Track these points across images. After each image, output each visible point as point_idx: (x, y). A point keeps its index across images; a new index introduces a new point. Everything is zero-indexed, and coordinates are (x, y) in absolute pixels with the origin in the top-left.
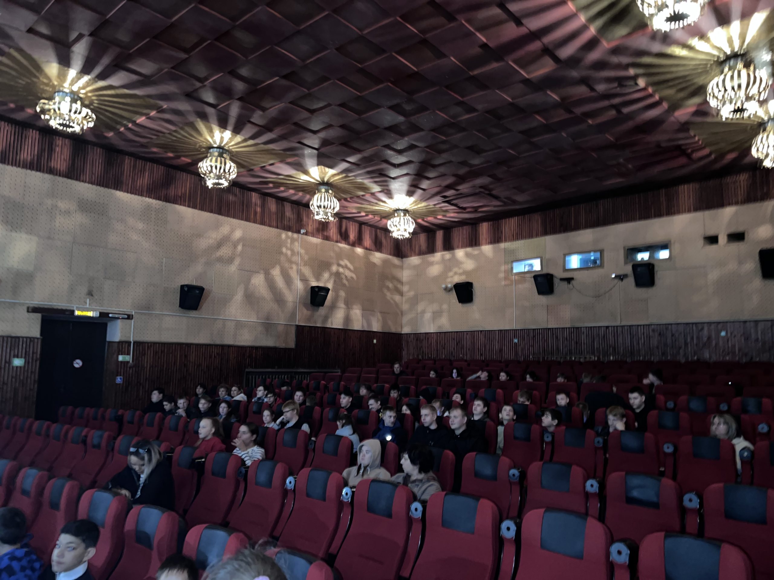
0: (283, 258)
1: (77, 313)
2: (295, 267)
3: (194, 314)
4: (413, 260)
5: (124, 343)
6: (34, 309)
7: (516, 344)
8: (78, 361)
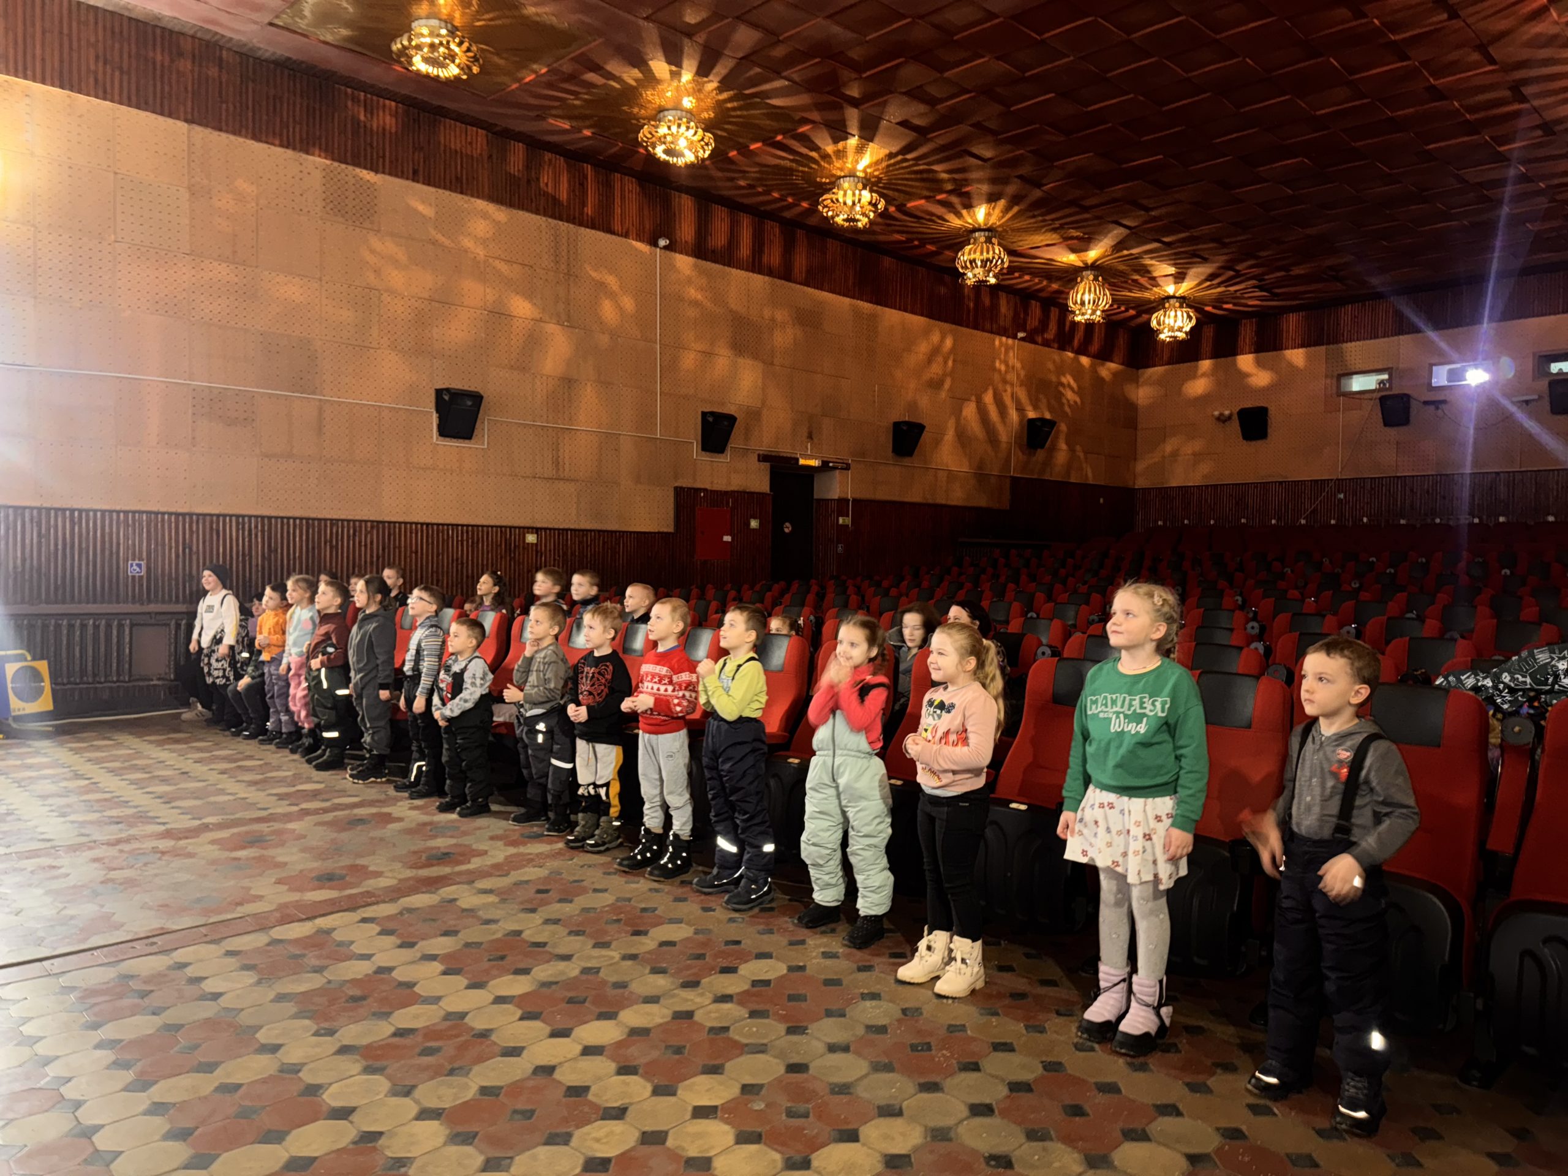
0: (996, 377)
1: (802, 462)
2: (1009, 389)
3: (907, 461)
4: (1158, 371)
5: (842, 502)
6: (764, 458)
7: (1340, 500)
8: (787, 524)
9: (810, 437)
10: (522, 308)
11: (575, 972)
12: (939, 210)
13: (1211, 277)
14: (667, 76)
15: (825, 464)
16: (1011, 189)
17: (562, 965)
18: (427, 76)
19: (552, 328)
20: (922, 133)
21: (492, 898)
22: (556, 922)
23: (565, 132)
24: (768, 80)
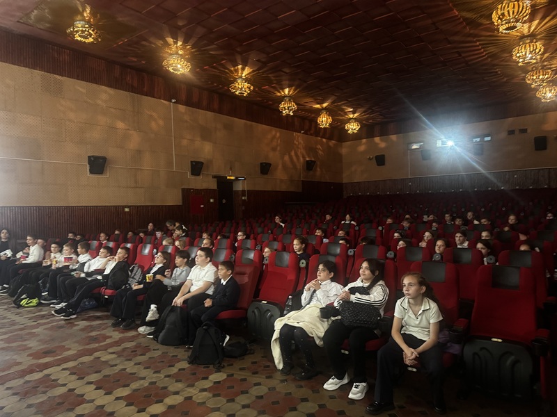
0: (295, 146)
1: (228, 178)
2: (300, 151)
3: (266, 176)
4: (348, 143)
5: (243, 191)
6: (214, 177)
7: (410, 185)
8: (224, 200)
9: (231, 169)
10: (120, 125)
11: (147, 384)
12: (272, 90)
13: (364, 112)
14: (172, 43)
15: (237, 179)
16: (296, 83)
17: (142, 382)
18: (81, 41)
19: (132, 132)
20: (264, 64)
21: (114, 356)
22: (139, 364)
23: (135, 62)
24: (209, 46)
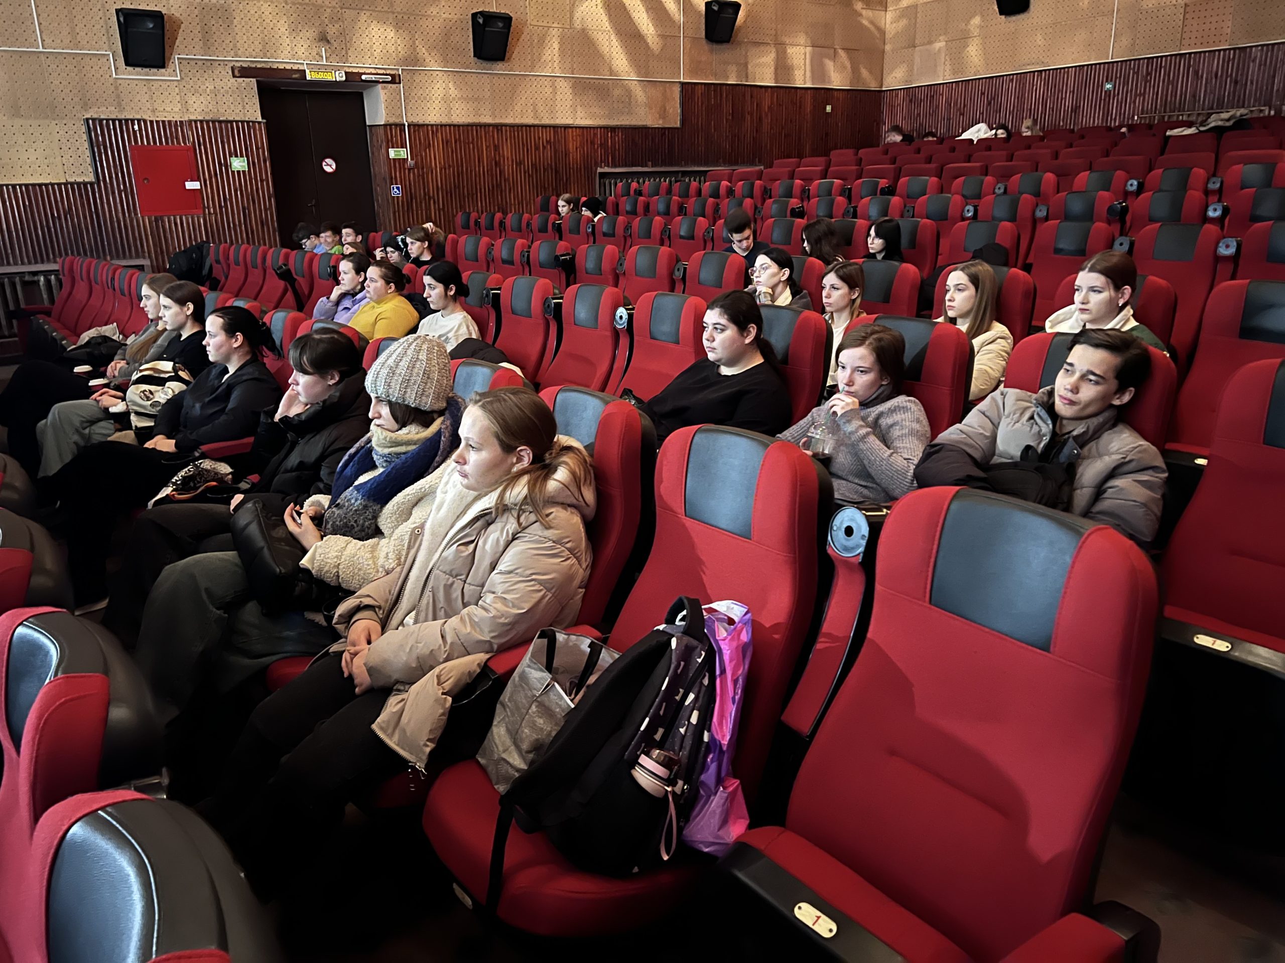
1: (310, 75)
5: (392, 129)
6: (244, 72)
7: (1108, 92)
8: (329, 161)
9: (324, 39)
15: (354, 77)
